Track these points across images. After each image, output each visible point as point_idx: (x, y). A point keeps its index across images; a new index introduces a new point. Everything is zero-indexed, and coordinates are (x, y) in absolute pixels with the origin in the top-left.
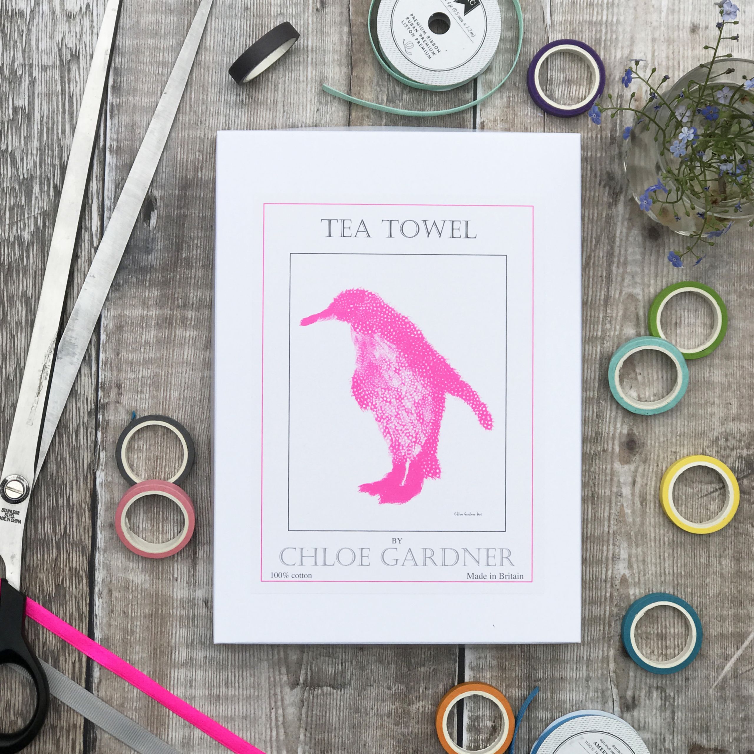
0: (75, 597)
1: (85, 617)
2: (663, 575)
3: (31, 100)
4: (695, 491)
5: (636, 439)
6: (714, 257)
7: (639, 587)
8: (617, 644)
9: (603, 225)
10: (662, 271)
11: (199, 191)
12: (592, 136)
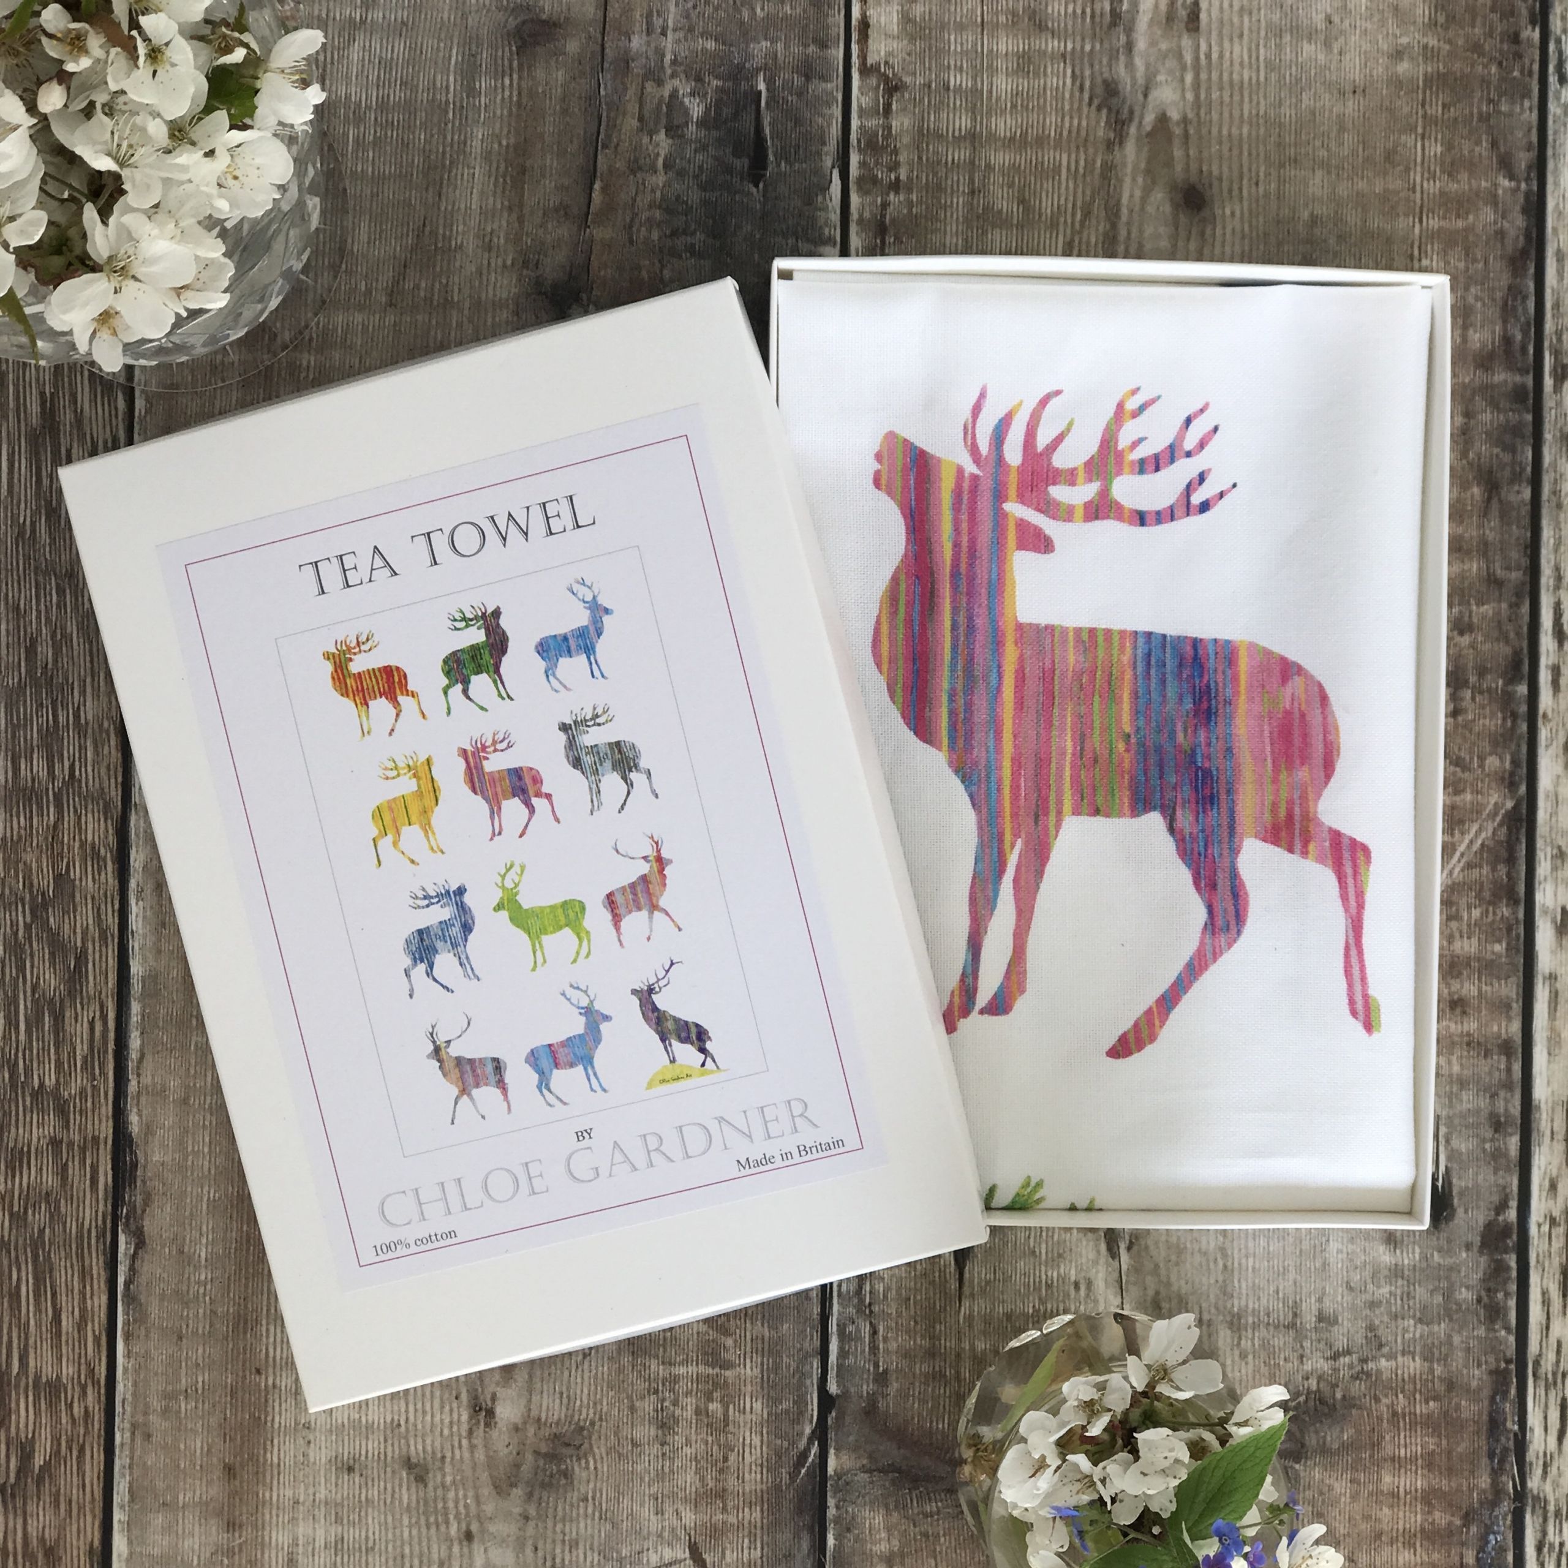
0: (93, 898)
1: (113, 936)
9: (1097, 182)
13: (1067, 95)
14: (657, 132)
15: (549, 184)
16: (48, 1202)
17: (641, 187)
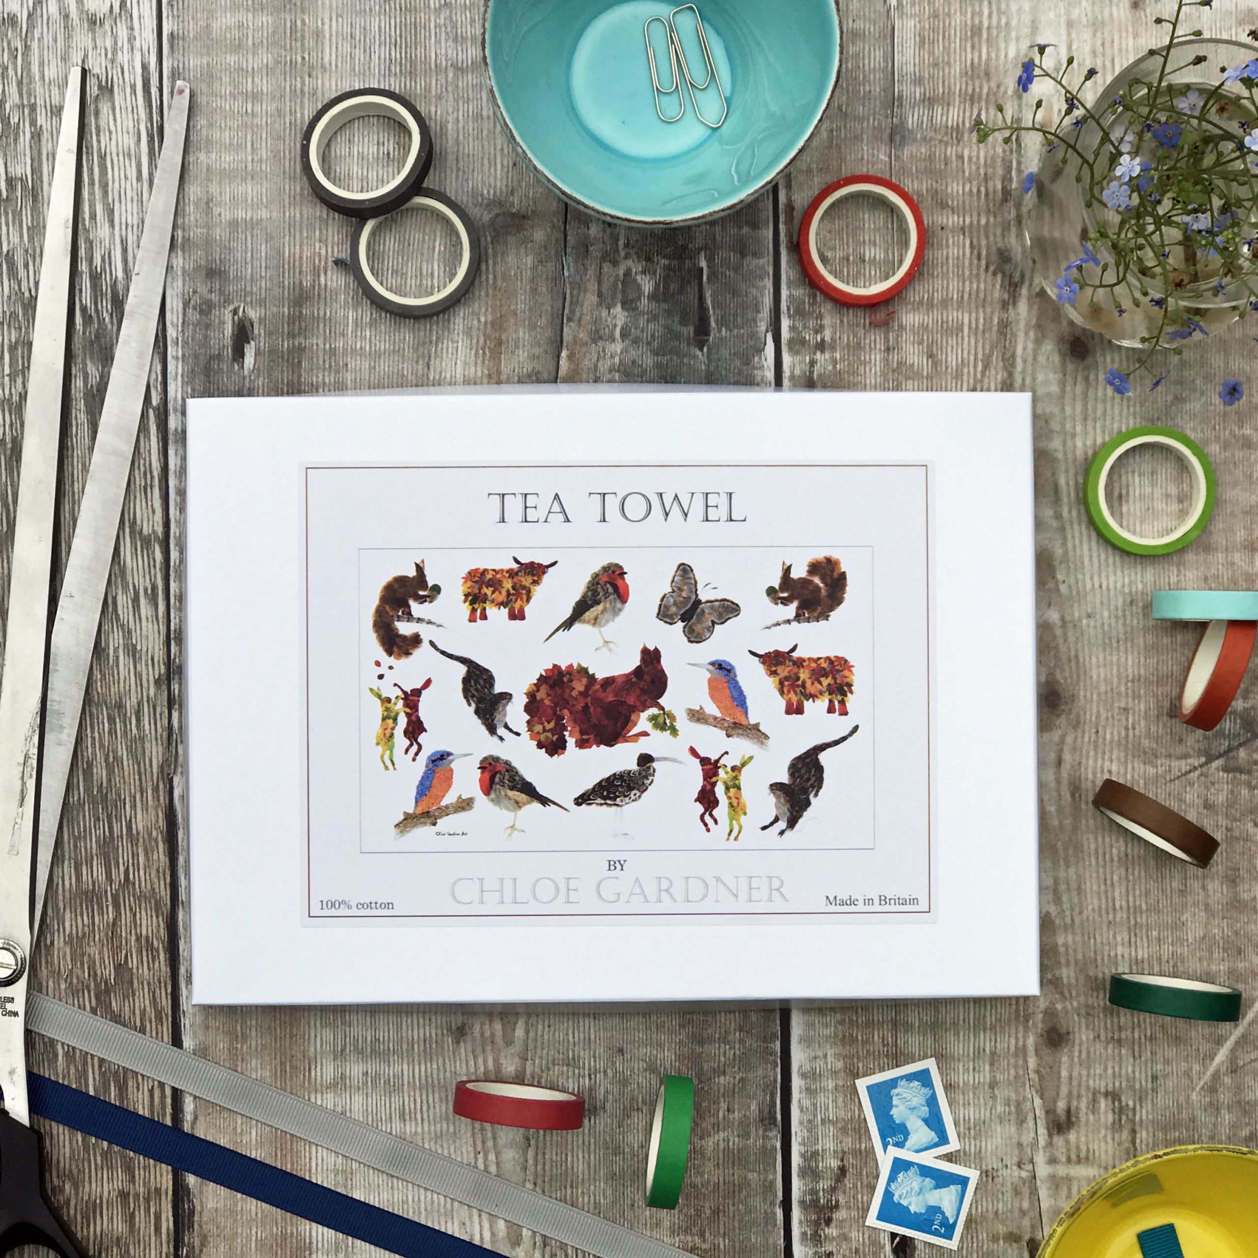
0: (149, 984)
1: (167, 1015)
2: (1111, 911)
3: (36, 164)
4: (1160, 770)
5: (1060, 691)
6: (1180, 382)
7: (1073, 934)
8: (1040, 1025)
9: (994, 337)
10: (1095, 411)
11: (322, 308)
12: (971, 190)
13: (967, 263)
14: (615, 306)
15: (522, 355)
16: (118, 1246)
17: (602, 354)
